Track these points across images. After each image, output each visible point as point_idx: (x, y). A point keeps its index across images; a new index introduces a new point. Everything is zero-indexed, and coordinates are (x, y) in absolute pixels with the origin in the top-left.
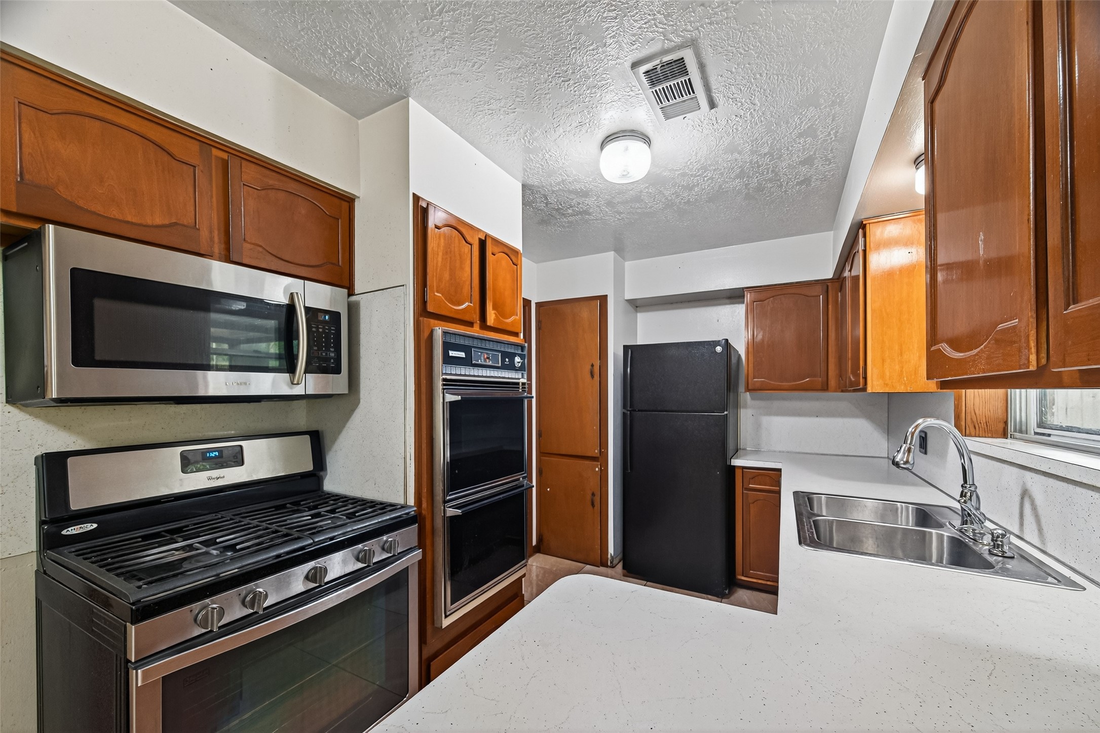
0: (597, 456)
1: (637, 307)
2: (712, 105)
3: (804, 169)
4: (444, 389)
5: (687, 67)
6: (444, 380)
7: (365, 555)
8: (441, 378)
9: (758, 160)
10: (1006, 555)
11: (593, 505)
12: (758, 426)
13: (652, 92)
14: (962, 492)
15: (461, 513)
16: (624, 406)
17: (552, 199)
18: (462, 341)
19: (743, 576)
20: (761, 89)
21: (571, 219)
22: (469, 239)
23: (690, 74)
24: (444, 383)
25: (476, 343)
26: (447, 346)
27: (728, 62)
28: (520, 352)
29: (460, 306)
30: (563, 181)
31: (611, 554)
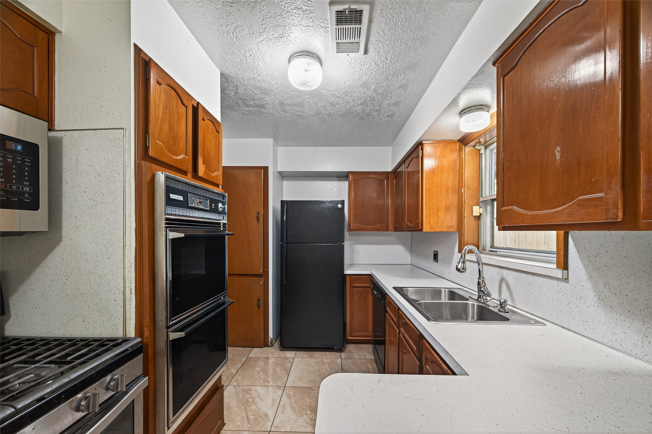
0: (261, 274)
1: (283, 177)
2: (366, 52)
3: (394, 108)
4: (167, 227)
5: (363, 18)
6: (167, 219)
7: (89, 403)
8: (164, 217)
9: (375, 96)
10: (506, 311)
11: (259, 307)
12: (352, 251)
13: (336, 28)
14: (479, 281)
15: (185, 334)
16: (282, 240)
17: (241, 91)
18: (180, 187)
19: (350, 336)
20: (394, 50)
21: (251, 109)
22: (185, 102)
23: (362, 25)
24: (167, 222)
25: (190, 190)
26: (169, 190)
27: (385, 25)
28: (221, 199)
29: (178, 156)
30: (254, 78)
31: (271, 338)
